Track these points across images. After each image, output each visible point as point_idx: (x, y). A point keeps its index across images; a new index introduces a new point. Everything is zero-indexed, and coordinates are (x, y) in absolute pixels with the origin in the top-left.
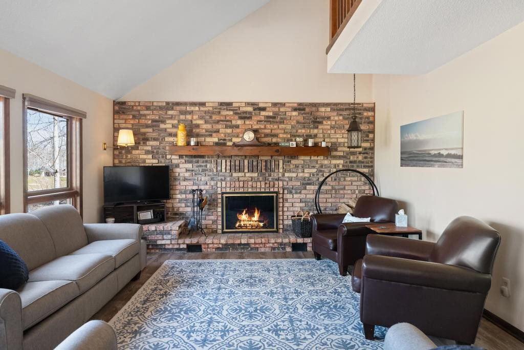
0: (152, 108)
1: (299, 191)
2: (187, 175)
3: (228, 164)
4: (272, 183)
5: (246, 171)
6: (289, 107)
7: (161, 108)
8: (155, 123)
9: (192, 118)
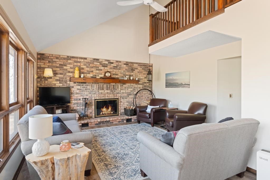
0: (59, 58)
1: (126, 98)
2: (78, 91)
3: (97, 86)
4: (116, 95)
5: (105, 89)
6: (123, 63)
7: (64, 59)
8: (61, 66)
9: (80, 65)
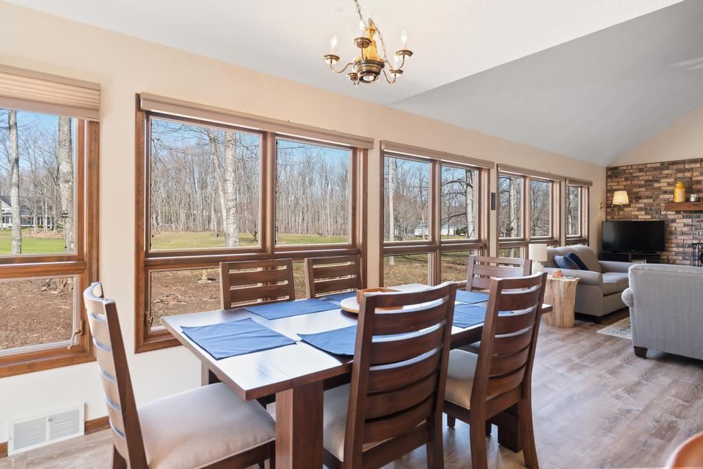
0: (645, 170)
2: (685, 229)
7: (655, 169)
8: (648, 183)
9: (692, 175)
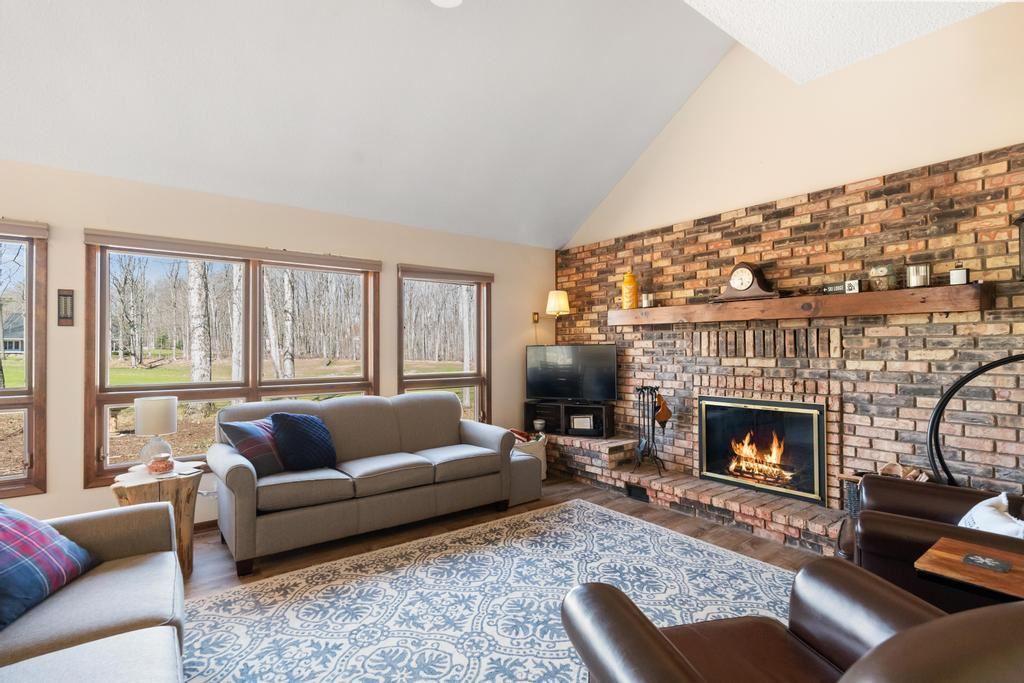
1: (890, 410)
2: (645, 360)
3: (713, 339)
4: (810, 385)
5: (750, 353)
6: (857, 192)
7: (609, 250)
8: (601, 276)
9: (652, 258)
